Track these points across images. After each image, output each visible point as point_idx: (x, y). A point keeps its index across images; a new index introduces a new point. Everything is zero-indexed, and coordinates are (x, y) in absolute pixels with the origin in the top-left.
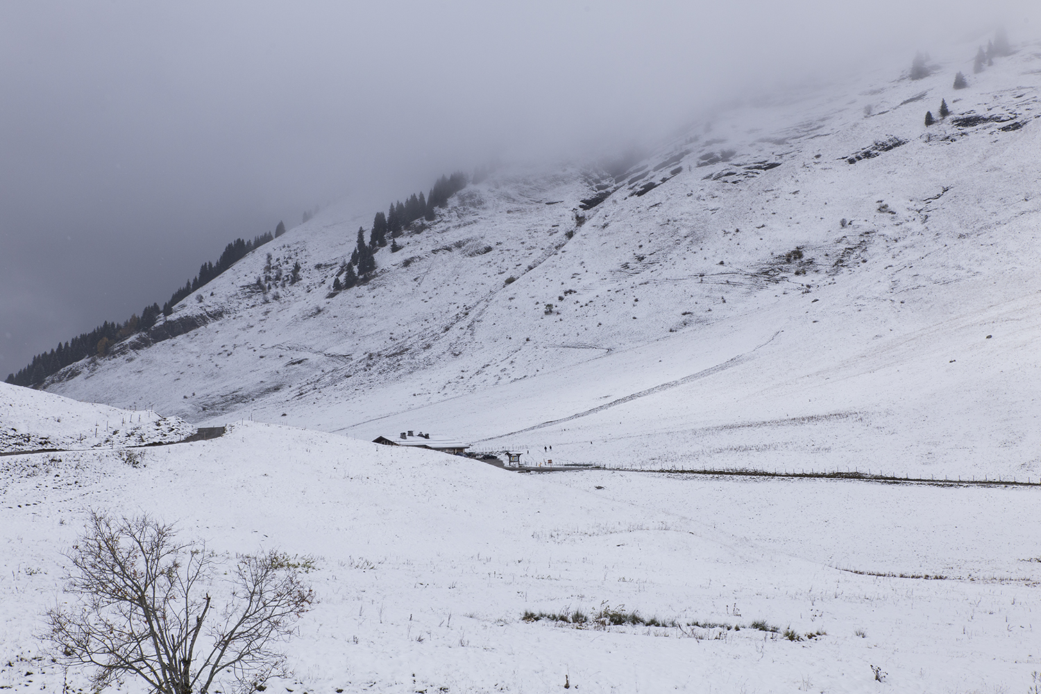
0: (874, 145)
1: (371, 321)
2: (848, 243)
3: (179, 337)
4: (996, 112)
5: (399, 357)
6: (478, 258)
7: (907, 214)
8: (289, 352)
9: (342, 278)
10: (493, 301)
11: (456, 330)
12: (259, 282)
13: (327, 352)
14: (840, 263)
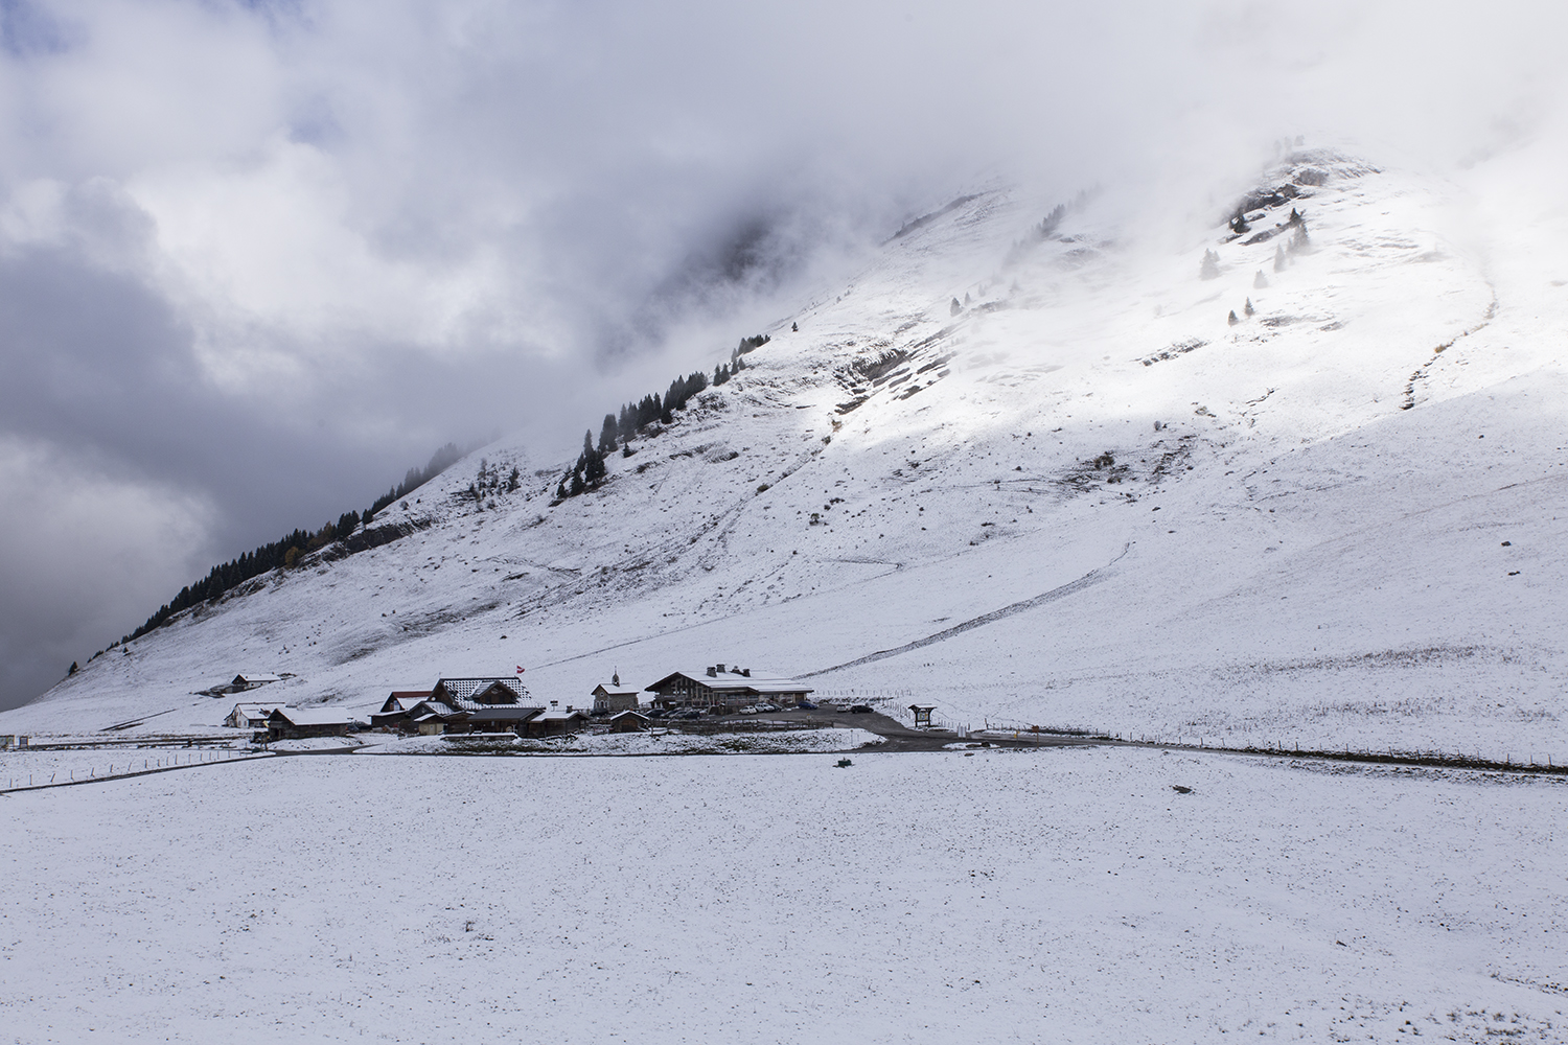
0: (1171, 346)
1: (602, 531)
2: (1167, 448)
3: (380, 548)
4: (1310, 312)
5: (639, 572)
6: (723, 465)
7: (1230, 417)
8: (506, 565)
9: (567, 485)
10: (746, 510)
11: (705, 542)
12: (472, 489)
13: (551, 566)
14: (1160, 470)
